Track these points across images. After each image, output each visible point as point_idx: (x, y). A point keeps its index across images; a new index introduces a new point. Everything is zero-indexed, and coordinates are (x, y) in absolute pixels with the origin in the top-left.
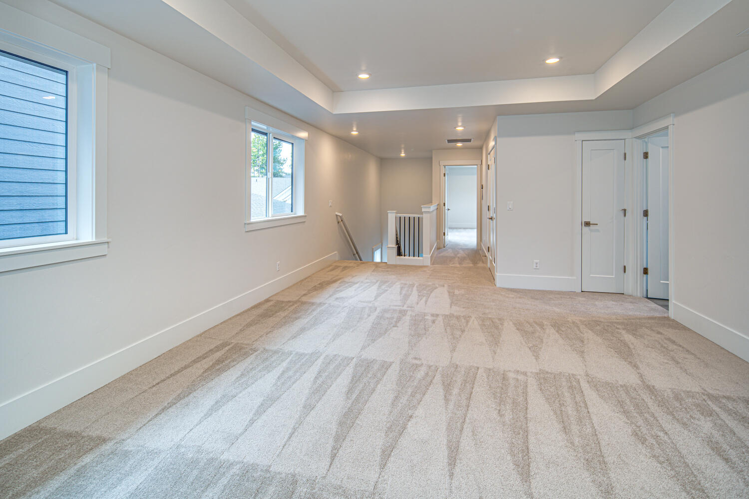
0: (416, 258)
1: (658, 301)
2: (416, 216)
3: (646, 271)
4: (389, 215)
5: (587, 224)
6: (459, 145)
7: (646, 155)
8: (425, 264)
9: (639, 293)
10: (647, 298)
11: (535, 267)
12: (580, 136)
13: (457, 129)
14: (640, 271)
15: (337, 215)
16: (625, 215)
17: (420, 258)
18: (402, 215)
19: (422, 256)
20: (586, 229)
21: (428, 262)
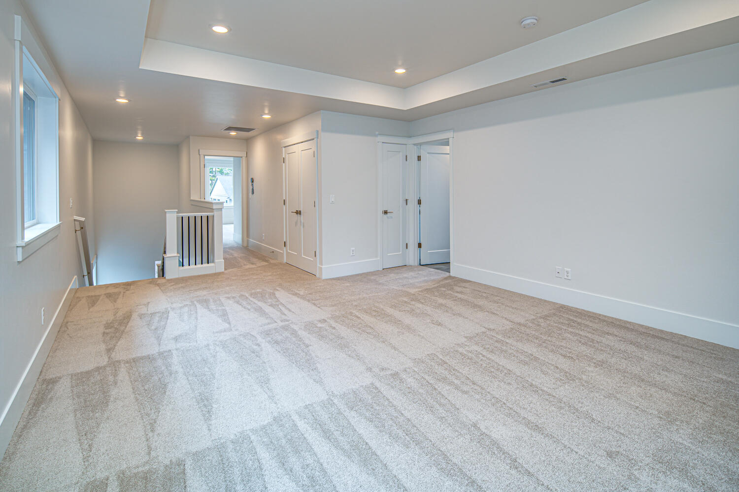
0: (205, 265)
1: (432, 266)
2: (204, 214)
3: (420, 245)
4: (168, 215)
5: (386, 212)
6: (233, 133)
7: (419, 158)
8: (218, 271)
9: (417, 263)
10: (420, 265)
11: (352, 255)
12: (381, 139)
13: (263, 116)
14: (417, 245)
15: (75, 220)
16: (407, 204)
17: (210, 265)
18: (185, 215)
19: (213, 262)
20: (385, 216)
21: (222, 269)
